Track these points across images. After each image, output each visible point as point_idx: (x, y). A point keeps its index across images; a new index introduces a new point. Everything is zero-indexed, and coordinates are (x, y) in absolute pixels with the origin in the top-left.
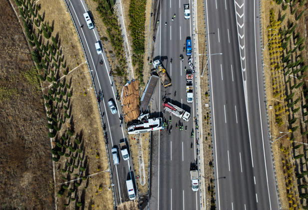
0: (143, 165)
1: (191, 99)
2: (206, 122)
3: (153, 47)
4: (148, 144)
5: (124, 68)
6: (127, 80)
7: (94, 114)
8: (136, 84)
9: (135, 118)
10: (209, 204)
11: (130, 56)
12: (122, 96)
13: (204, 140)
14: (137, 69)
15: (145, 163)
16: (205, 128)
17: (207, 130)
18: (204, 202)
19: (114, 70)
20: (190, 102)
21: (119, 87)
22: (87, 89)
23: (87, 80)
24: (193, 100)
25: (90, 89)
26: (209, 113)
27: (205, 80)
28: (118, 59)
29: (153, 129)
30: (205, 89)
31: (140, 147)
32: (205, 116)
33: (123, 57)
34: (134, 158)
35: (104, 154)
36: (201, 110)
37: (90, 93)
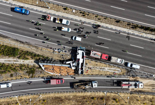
1: (67, 22)
2: (86, 15)
4: (93, 62)
5: (28, 67)
7: (62, 97)
10: (143, 30)
11: (18, 60)
12: (52, 74)
13: (100, 21)
15: (106, 67)
16: (91, 17)
17: (93, 17)
18: (140, 33)
19: (29, 76)
20: (69, 23)
21: (45, 75)
22: (40, 99)
23: (33, 98)
24: (68, 21)
25: (41, 97)
26: (81, 12)
27: (53, 7)
28: (19, 71)
29: (85, 56)
30: (60, 9)
31: (94, 68)
32: (82, 15)
33: (18, 66)
34: (101, 74)
35: (94, 94)
36: (77, 16)
37: (44, 97)
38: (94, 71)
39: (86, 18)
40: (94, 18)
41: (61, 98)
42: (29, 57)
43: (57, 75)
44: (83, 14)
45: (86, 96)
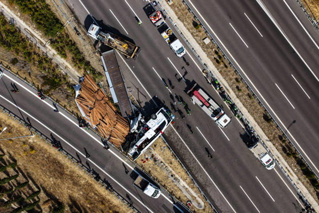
0: (183, 183)
1: (181, 50)
2: (222, 65)
3: (69, 8)
4: (169, 153)
5: (54, 70)
6: (72, 87)
7: (67, 168)
8: (89, 82)
9: (126, 133)
10: (298, 169)
11: (47, 45)
12: (83, 115)
13: (237, 93)
14: (73, 58)
15: (185, 180)
16: (227, 75)
17: (231, 77)
18: (289, 171)
19: (42, 85)
20: (182, 54)
21: (70, 106)
22: (27, 141)
23: (17, 128)
24: (185, 49)
25: (33, 139)
26: (218, 51)
27: (178, 6)
28: (34, 63)
29: (163, 131)
30: (187, 19)
31: (162, 164)
32: (215, 58)
33: (39, 56)
34: (166, 185)
35: (124, 209)
36: (204, 53)
37: (37, 144)
38: (158, 169)
39: (218, 69)
40: (231, 79)
41: (63, 168)
42: (70, 56)
43: (90, 123)
44: (218, 59)
45: (109, 201)
